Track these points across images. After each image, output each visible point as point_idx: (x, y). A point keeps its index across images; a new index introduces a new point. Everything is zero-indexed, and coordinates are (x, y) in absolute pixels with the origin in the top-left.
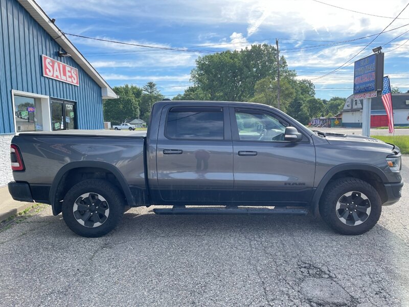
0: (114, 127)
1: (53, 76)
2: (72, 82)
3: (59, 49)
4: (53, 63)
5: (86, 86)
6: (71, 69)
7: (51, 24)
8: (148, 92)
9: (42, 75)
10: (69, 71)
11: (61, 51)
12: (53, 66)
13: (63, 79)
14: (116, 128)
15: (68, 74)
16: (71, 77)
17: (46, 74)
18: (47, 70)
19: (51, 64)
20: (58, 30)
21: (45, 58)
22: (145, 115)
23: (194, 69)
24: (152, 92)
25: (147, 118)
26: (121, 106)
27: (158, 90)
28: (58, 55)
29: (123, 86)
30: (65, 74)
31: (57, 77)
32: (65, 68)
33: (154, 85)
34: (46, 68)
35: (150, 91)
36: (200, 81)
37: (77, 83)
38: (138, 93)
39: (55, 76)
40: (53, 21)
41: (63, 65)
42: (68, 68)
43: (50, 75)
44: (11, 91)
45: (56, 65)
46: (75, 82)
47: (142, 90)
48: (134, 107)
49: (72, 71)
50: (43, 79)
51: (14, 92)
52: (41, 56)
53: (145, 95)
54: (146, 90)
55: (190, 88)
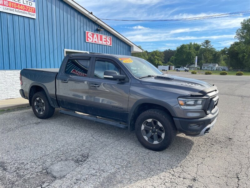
0: (176, 69)
1: (92, 41)
2: (107, 44)
3: (98, 27)
4: (93, 35)
5: (118, 46)
6: (107, 37)
7: (91, 15)
8: (205, 47)
9: (85, 41)
10: (104, 38)
11: (99, 28)
12: (93, 37)
13: (100, 42)
14: (177, 69)
15: (104, 40)
16: (106, 41)
17: (88, 40)
18: (89, 39)
19: (92, 35)
20: (95, 17)
21: (88, 33)
22: (200, 62)
23: (239, 29)
24: (207, 46)
25: (201, 64)
26: (185, 56)
27: (211, 45)
28: (97, 30)
29: (189, 43)
30: (101, 40)
31: (95, 42)
32: (102, 37)
33: (209, 42)
34: (88, 37)
35: (205, 46)
36: (243, 37)
37: (110, 44)
38: (197, 47)
39: (94, 41)
40: (91, 13)
41: (100, 35)
42: (104, 37)
43: (90, 41)
44: (64, 50)
45: (95, 36)
46: (109, 44)
47: (201, 46)
48: (193, 57)
49: (107, 38)
50: (85, 44)
51: (65, 50)
52: (85, 32)
53: (202, 49)
54: (203, 46)
55: (235, 42)
